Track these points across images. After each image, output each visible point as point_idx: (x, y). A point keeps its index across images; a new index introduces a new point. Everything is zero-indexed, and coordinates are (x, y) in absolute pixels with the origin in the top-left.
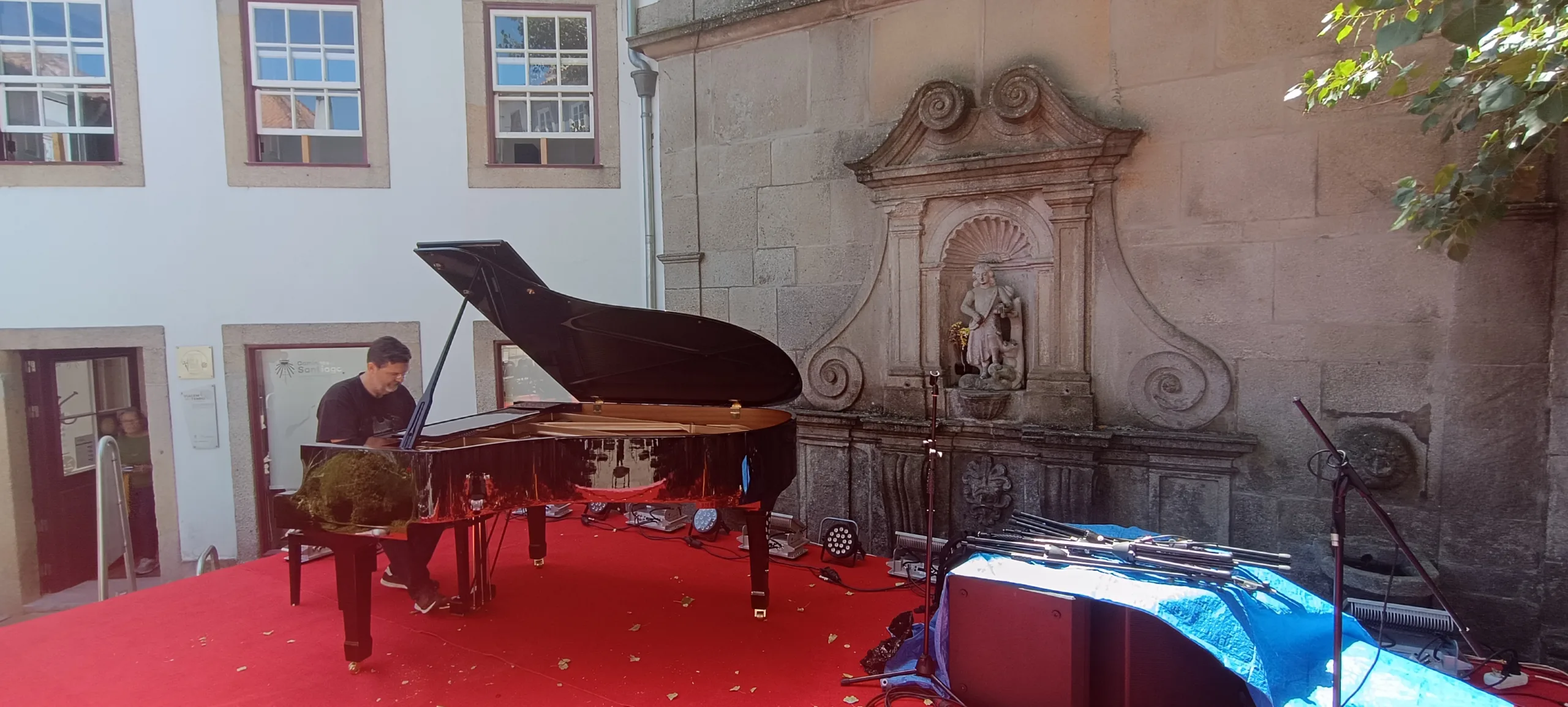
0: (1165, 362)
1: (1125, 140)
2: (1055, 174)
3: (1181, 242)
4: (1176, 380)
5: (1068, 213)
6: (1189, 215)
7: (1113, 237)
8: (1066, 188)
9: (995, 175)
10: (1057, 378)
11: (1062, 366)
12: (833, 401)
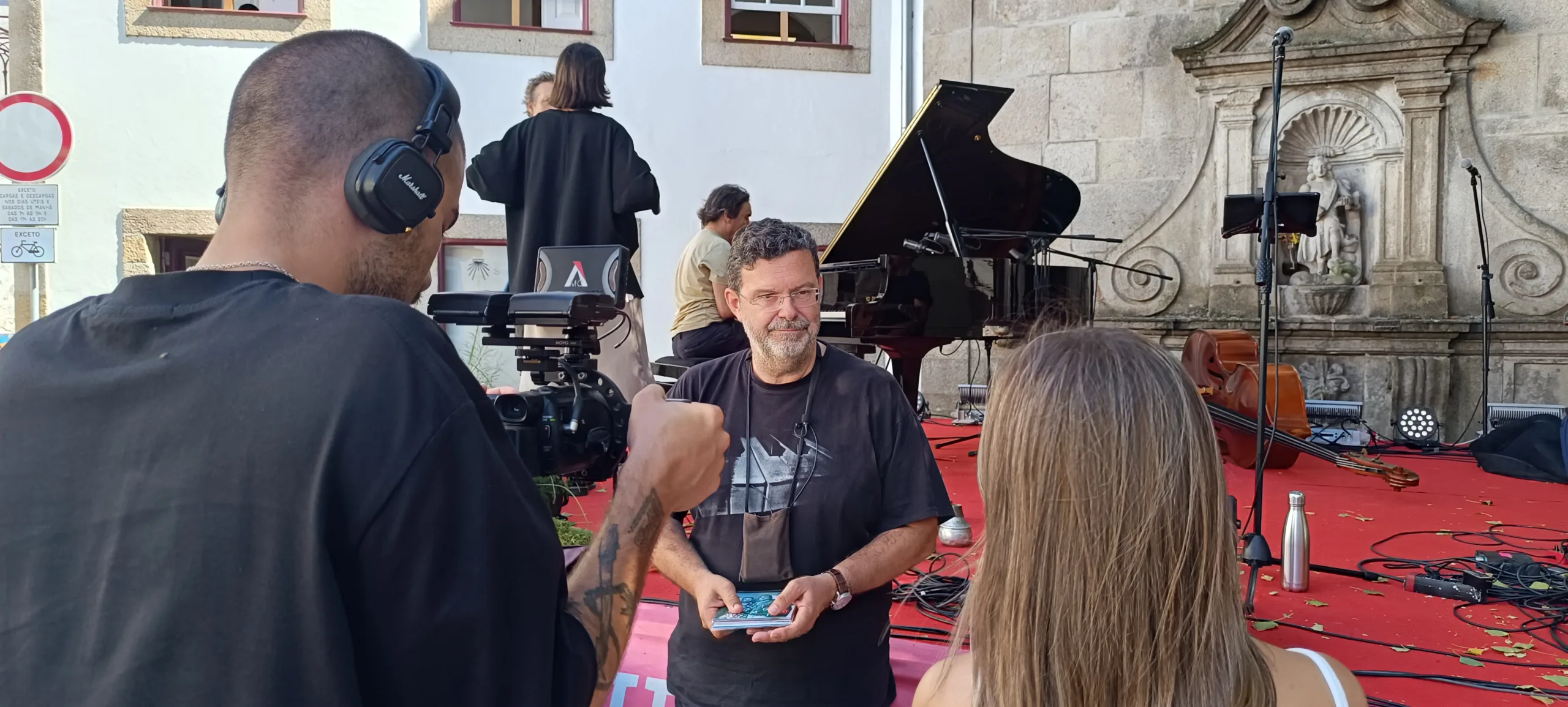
0: (1521, 249)
1: (1486, 31)
2: (1409, 64)
3: (1538, 131)
4: (1534, 267)
5: (1421, 102)
6: (1546, 105)
7: (1468, 126)
8: (1422, 77)
9: (1342, 64)
10: (1409, 269)
11: (1412, 256)
12: (1143, 306)
